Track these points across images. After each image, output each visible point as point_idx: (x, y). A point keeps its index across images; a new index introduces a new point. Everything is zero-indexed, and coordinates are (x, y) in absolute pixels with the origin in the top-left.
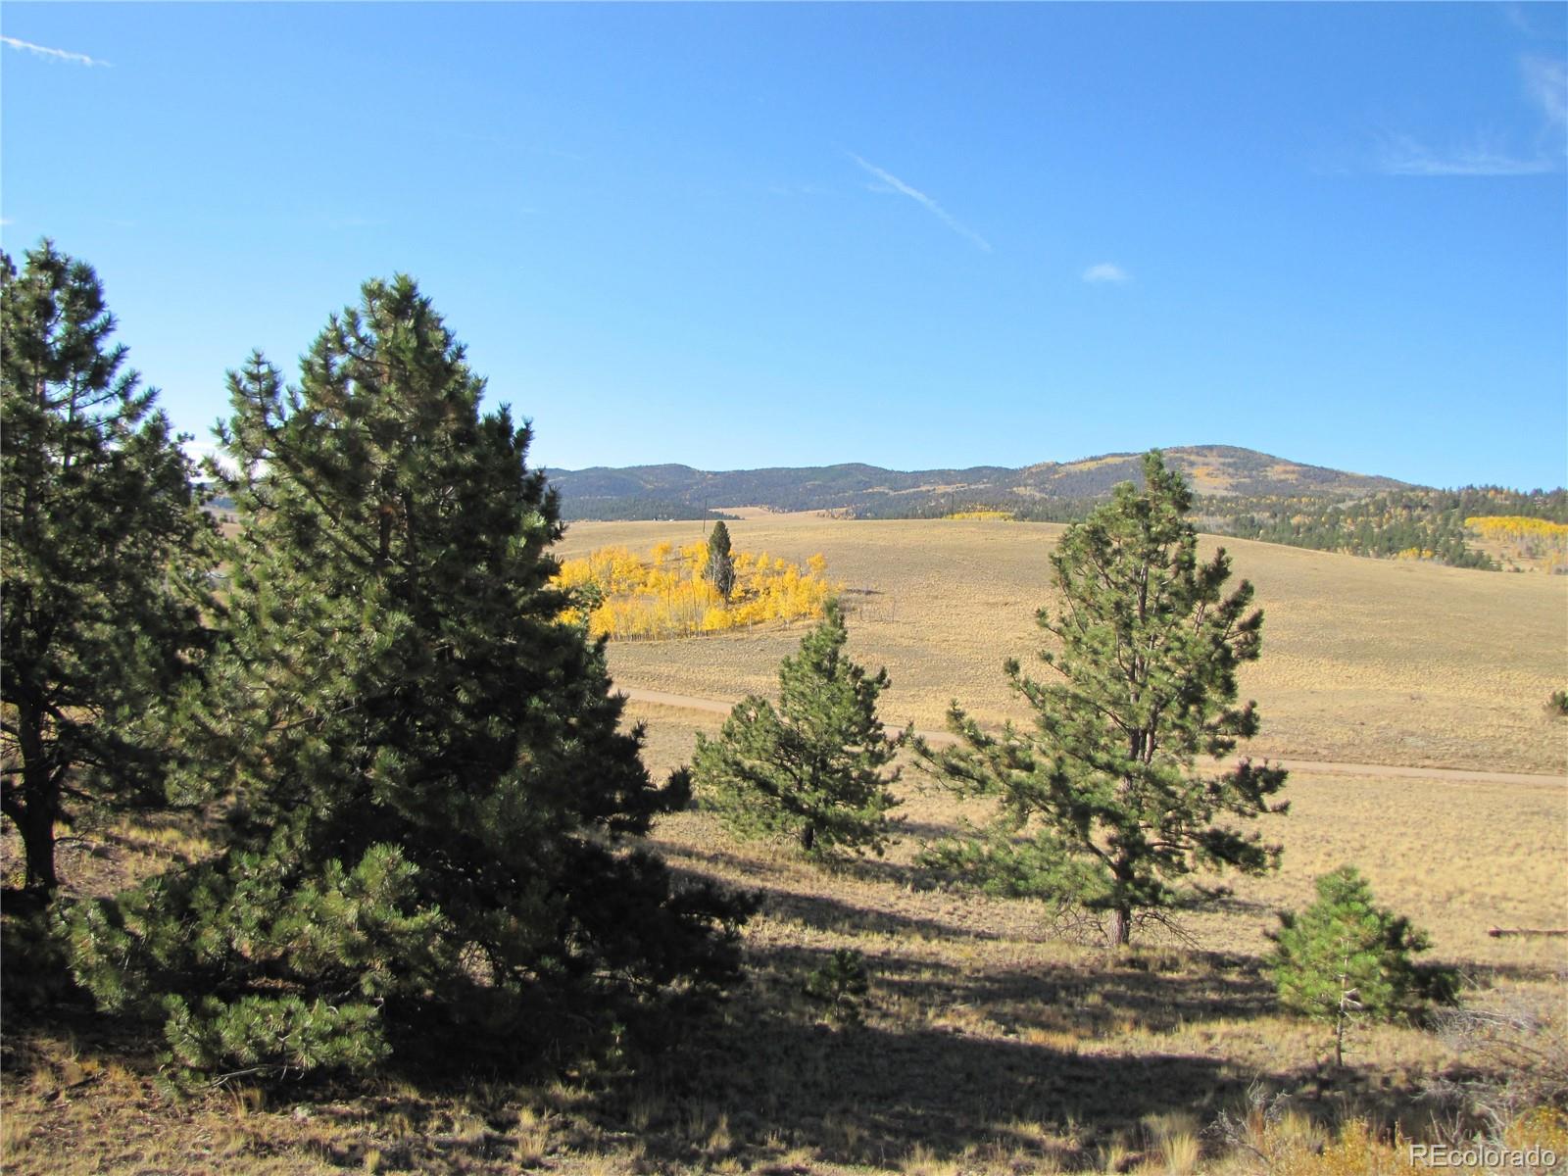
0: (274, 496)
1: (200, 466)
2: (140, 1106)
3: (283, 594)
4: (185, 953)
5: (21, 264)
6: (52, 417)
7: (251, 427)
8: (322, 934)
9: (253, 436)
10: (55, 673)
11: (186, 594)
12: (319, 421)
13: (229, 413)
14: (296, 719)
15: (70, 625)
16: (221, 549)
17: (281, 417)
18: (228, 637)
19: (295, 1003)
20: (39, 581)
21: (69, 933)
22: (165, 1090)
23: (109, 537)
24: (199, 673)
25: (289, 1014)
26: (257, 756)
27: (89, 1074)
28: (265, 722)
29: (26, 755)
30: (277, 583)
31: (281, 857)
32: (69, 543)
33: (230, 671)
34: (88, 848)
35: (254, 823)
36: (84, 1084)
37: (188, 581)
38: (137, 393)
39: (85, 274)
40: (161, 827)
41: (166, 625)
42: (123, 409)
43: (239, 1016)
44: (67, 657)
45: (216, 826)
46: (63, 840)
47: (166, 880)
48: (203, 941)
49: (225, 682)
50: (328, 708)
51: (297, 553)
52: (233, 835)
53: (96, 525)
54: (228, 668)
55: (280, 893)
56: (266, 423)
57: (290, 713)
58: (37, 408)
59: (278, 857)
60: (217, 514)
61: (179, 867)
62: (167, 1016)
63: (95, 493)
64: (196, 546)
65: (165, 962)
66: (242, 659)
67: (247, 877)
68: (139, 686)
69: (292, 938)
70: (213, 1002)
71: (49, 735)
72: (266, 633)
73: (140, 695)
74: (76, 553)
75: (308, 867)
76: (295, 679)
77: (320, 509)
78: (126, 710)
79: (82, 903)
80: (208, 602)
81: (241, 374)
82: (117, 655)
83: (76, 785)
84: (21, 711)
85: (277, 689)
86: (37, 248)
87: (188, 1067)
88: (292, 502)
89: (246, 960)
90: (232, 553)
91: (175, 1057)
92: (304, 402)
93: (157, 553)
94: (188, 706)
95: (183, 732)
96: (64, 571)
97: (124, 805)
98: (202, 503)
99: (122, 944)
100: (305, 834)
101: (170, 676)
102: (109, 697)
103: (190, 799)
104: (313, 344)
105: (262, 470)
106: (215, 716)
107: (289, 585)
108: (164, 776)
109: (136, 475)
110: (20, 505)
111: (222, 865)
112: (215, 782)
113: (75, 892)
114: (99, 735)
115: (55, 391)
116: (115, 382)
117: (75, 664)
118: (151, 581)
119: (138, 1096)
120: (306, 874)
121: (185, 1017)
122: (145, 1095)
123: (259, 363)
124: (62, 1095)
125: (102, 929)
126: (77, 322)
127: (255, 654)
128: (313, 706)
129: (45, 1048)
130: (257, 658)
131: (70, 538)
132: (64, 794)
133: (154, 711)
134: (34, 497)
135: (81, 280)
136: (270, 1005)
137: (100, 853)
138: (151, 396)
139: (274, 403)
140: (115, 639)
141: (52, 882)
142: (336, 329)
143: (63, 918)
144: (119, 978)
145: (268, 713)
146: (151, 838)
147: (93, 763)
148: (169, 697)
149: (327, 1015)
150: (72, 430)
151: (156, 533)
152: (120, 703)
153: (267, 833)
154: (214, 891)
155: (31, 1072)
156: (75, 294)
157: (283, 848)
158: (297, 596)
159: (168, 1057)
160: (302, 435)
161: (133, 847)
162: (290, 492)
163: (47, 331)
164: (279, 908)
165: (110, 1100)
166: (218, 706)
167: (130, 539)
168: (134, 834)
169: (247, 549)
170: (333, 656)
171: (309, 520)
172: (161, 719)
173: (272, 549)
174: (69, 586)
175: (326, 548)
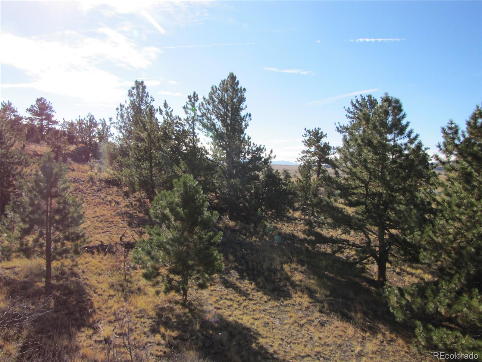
0: (457, 166)
1: (432, 157)
2: (406, 352)
3: (460, 198)
4: (423, 309)
5: (379, 101)
6: (389, 144)
7: (449, 144)
8: (470, 313)
9: (450, 147)
10: (389, 219)
11: (427, 197)
12: (473, 141)
13: (442, 140)
14: (463, 239)
15: (393, 205)
16: (439, 183)
17: (459, 140)
18: (441, 211)
19: (459, 334)
20: (385, 192)
21: (389, 296)
22: (414, 350)
23: (404, 179)
24: (432, 222)
25: (456, 337)
26: (449, 250)
27: (392, 338)
28: (453, 239)
29: (380, 242)
30: (458, 195)
31: (456, 284)
32: (393, 181)
33: (441, 222)
34: (395, 272)
35: (447, 272)
36: (391, 341)
37: (428, 193)
38: (413, 136)
39: (397, 101)
40: (417, 268)
41: (421, 206)
42: (409, 141)
43: (439, 333)
44: (392, 215)
45: (434, 270)
46: (389, 268)
47: (418, 285)
48: (429, 306)
49: (440, 225)
50: (475, 237)
51: (465, 185)
52: (439, 274)
53: (401, 175)
54: (441, 221)
55: (455, 296)
56: (454, 143)
57: (461, 237)
58: (385, 142)
59: (455, 284)
60: (437, 172)
61: (422, 282)
62: (416, 327)
63: (401, 166)
64: (431, 182)
65: (416, 310)
66: (446, 219)
67: (444, 289)
68: (413, 225)
69: (459, 312)
70: (430, 326)
71: (386, 237)
72: (454, 211)
73: (413, 227)
74: (395, 184)
75: (465, 289)
76: (463, 226)
77: (473, 171)
78: (409, 232)
79: (393, 287)
80: (434, 200)
81: (446, 128)
82: (406, 215)
83: (393, 252)
84: (379, 229)
85: (457, 229)
86: (383, 96)
87: (422, 345)
88: (464, 168)
89: (442, 316)
90: (442, 185)
91: (418, 340)
92: (467, 135)
93: (418, 184)
94: (428, 232)
95: (426, 240)
96: (392, 189)
97: (406, 260)
98: (433, 169)
99: (404, 302)
100: (465, 278)
101: (422, 223)
102: (403, 227)
103: (427, 261)
104: (471, 116)
105: (453, 158)
106: (436, 236)
107: (462, 195)
108: (419, 253)
109: (413, 160)
110: (380, 170)
111: (436, 283)
112: (435, 257)
113: (391, 284)
114: (400, 238)
115: (389, 137)
116: (406, 132)
117: (394, 217)
118: (416, 193)
119: (406, 349)
120: (465, 291)
121: (421, 329)
122: (408, 349)
123: (452, 124)
124: (385, 342)
125: (398, 296)
126: (395, 116)
127: (450, 217)
128: (470, 236)
129: (381, 327)
130: (450, 219)
131: (393, 179)
132: (389, 255)
133: (417, 233)
134: (384, 167)
135: (396, 103)
136: (449, 332)
137: (398, 274)
138: (417, 136)
139: (457, 136)
140: (406, 210)
141: (385, 280)
142: (479, 110)
143: (388, 291)
144: (402, 312)
145: (454, 237)
146: (414, 271)
147: (398, 246)
148: (422, 229)
149: (471, 341)
150: (394, 148)
151: (418, 178)
152: (407, 229)
153: (451, 276)
154: (433, 291)
155: (377, 333)
156: (394, 108)
157: (457, 281)
158: (465, 199)
159: (416, 340)
160: (467, 146)
161: (409, 273)
162: (463, 165)
163: (387, 119)
164: (455, 301)
165: (398, 348)
166: (437, 233)
167: (410, 180)
168: (409, 269)
169: (448, 183)
170: (477, 220)
171: (470, 174)
172: (419, 235)
173: (456, 184)
174: (393, 193)
175: (475, 184)
